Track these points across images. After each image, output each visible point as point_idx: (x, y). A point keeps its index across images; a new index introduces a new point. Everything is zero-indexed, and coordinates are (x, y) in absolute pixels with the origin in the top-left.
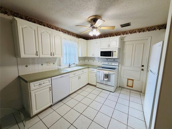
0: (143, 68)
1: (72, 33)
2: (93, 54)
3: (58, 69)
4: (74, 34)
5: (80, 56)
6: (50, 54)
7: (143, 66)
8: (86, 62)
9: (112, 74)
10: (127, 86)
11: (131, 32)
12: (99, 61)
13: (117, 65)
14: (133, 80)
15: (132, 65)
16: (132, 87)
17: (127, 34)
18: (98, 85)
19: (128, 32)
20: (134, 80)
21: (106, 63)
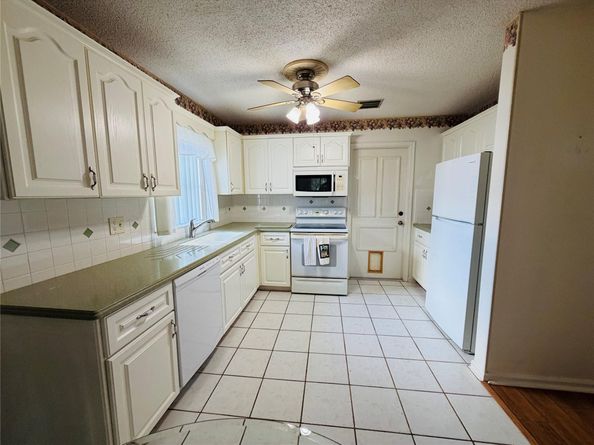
0: (401, 218)
1: (190, 101)
2: (268, 186)
3: (153, 248)
4: (195, 105)
5: (226, 191)
6: (139, 181)
7: (401, 214)
8: (237, 213)
9: (340, 243)
10: (370, 271)
11: (374, 124)
12: (284, 209)
13: (344, 215)
14: (381, 253)
15: (378, 215)
16: (381, 271)
17: (362, 128)
18: (298, 285)
19: (366, 124)
20: (384, 254)
21: (311, 213)
